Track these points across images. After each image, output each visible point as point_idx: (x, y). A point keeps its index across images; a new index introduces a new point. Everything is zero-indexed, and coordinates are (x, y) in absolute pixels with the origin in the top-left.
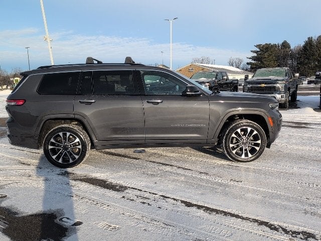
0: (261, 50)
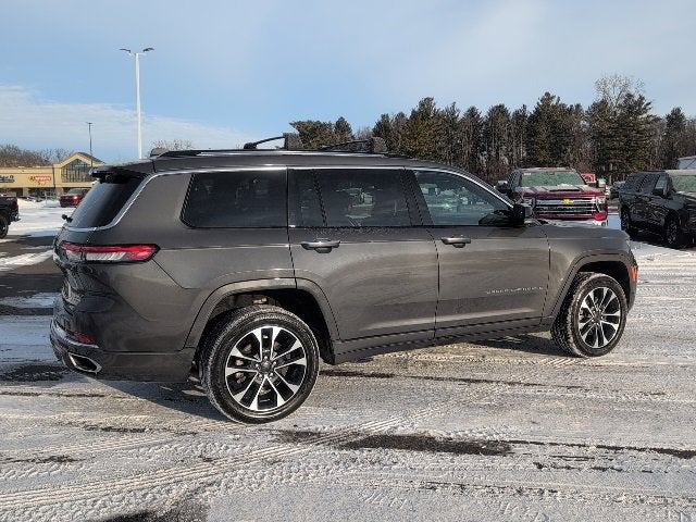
0: (302, 134)
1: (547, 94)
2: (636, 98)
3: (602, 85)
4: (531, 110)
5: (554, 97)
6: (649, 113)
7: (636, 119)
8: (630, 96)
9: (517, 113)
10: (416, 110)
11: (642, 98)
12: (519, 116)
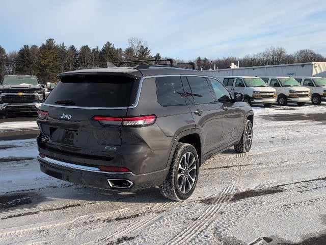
1: (108, 43)
2: (145, 48)
3: (130, 41)
4: (100, 49)
5: (111, 44)
6: (150, 55)
7: (145, 57)
8: (142, 47)
9: (94, 50)
10: (45, 44)
11: (147, 48)
12: (95, 52)
